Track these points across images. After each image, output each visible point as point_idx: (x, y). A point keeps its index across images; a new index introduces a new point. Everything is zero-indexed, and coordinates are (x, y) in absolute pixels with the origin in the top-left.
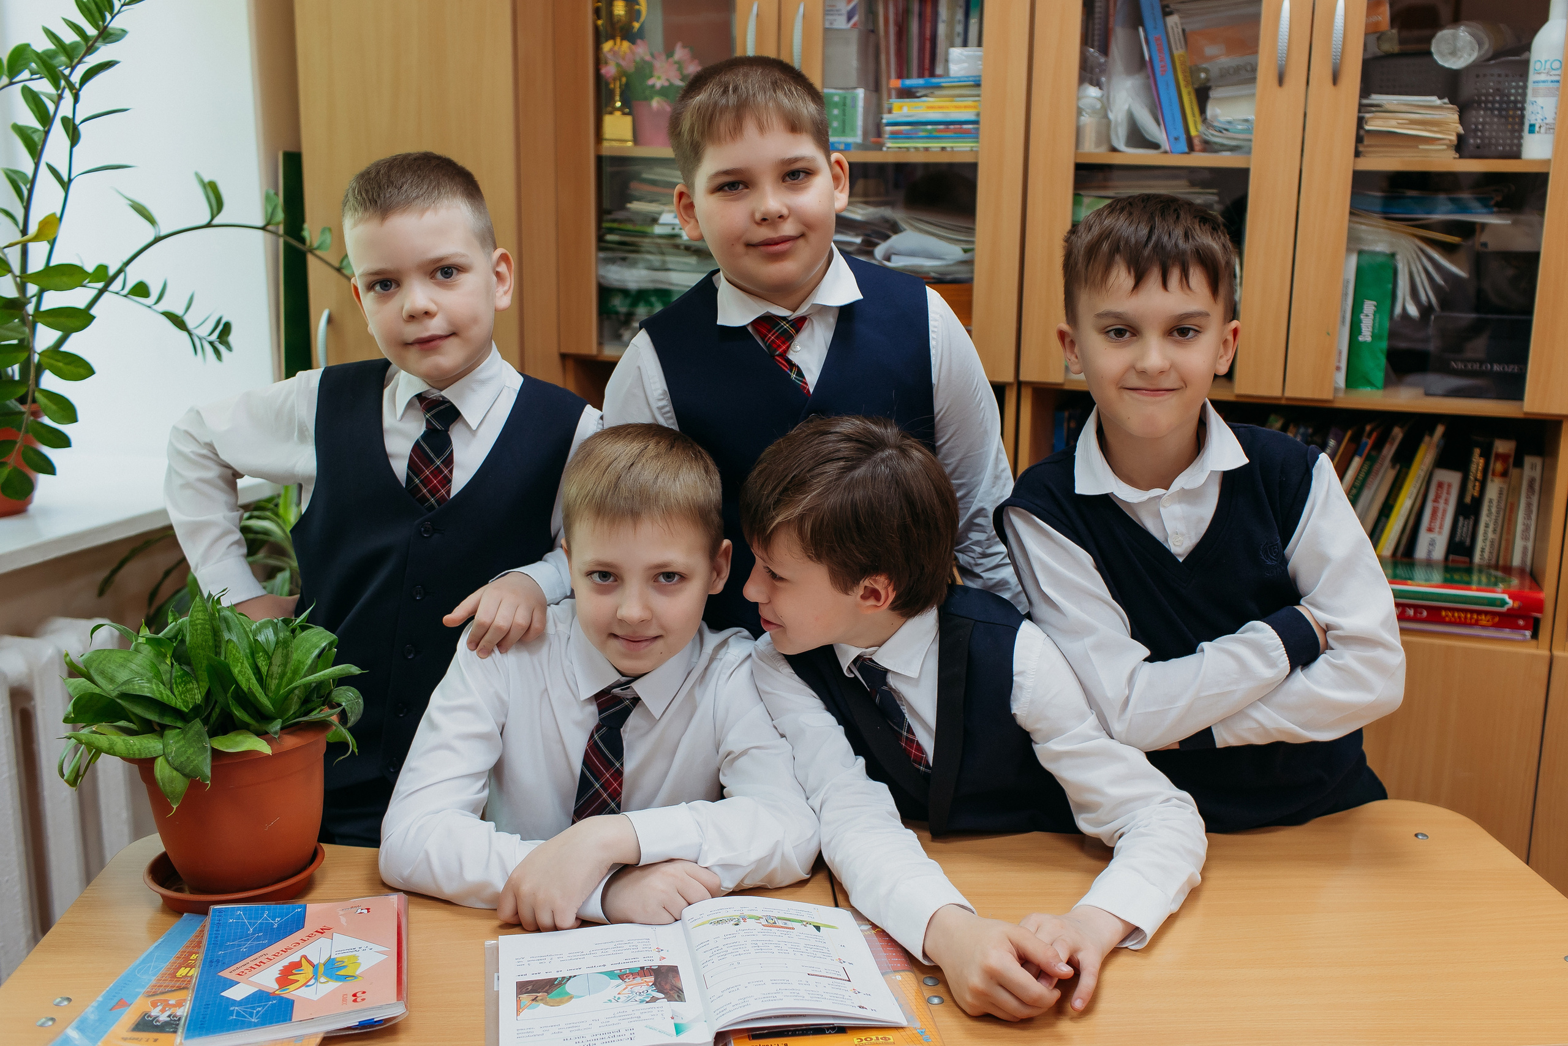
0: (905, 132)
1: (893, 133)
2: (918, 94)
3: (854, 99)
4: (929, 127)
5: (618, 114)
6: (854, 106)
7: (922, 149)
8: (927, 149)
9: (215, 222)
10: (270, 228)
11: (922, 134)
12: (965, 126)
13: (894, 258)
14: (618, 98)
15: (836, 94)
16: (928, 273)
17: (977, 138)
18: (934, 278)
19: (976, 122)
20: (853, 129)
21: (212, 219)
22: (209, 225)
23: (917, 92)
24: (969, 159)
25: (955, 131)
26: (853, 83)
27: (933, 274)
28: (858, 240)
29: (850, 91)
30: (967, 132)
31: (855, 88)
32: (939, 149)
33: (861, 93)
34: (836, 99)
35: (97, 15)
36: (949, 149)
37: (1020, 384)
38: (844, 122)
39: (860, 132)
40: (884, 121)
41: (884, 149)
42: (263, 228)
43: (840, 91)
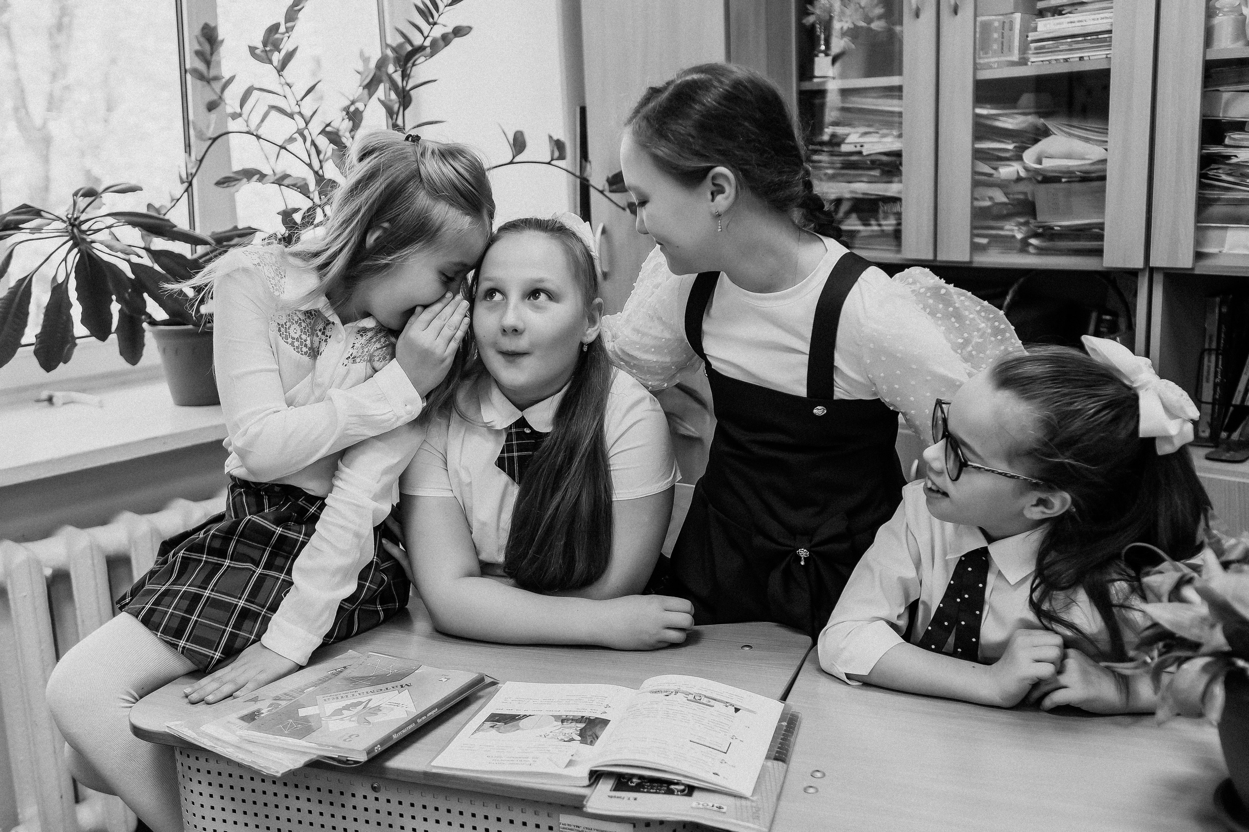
0: (1047, 47)
1: (1036, 48)
2: (1063, 12)
3: (1011, 23)
4: (1069, 40)
5: (822, 55)
6: (1011, 29)
7: (1062, 61)
8: (1066, 60)
9: (515, 160)
10: (553, 162)
11: (1062, 48)
12: (1100, 36)
13: (1044, 161)
14: (822, 42)
15: (995, 20)
16: (1073, 172)
17: (1110, 46)
18: (1081, 177)
19: (1110, 32)
20: (1010, 49)
21: (514, 158)
22: (511, 163)
23: (1064, 10)
24: (1103, 66)
25: (1091, 41)
26: (1010, 7)
27: (1078, 173)
28: (1011, 147)
29: (1008, 16)
30: (1104, 40)
31: (1012, 13)
32: (1078, 59)
33: (1018, 16)
34: (996, 24)
35: (428, 14)
36: (1085, 58)
37: (1152, 270)
38: (1002, 43)
39: (1016, 51)
40: (1029, 39)
41: (1029, 63)
42: (549, 163)
43: (1000, 17)
